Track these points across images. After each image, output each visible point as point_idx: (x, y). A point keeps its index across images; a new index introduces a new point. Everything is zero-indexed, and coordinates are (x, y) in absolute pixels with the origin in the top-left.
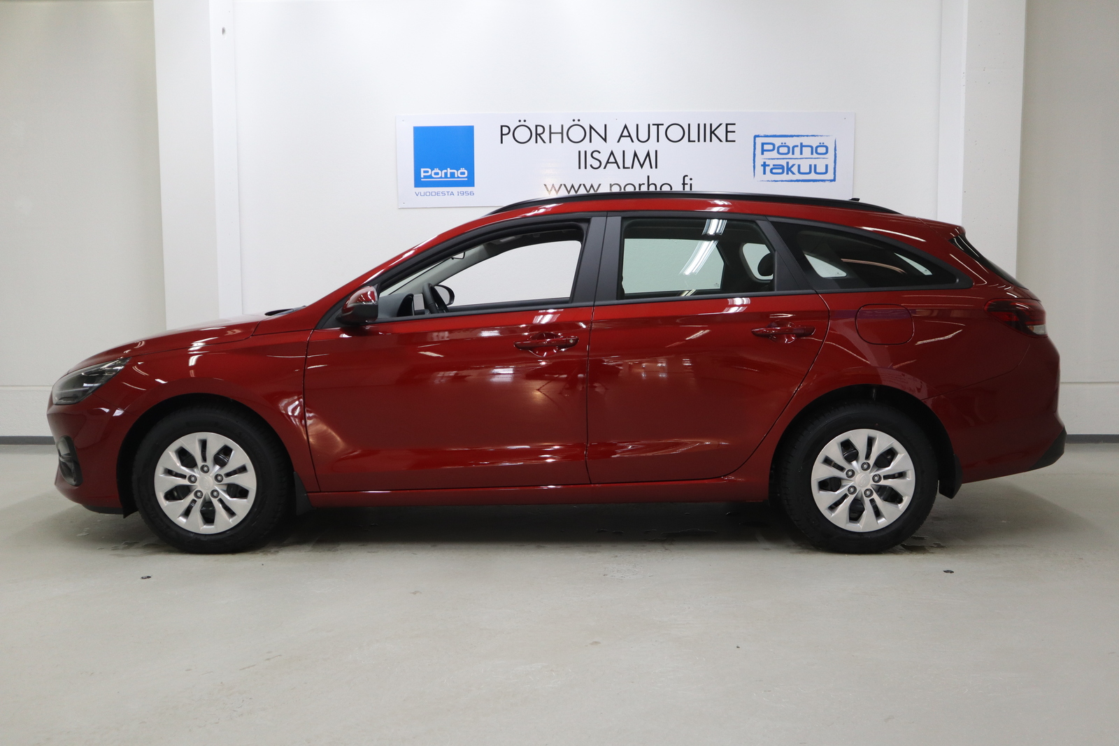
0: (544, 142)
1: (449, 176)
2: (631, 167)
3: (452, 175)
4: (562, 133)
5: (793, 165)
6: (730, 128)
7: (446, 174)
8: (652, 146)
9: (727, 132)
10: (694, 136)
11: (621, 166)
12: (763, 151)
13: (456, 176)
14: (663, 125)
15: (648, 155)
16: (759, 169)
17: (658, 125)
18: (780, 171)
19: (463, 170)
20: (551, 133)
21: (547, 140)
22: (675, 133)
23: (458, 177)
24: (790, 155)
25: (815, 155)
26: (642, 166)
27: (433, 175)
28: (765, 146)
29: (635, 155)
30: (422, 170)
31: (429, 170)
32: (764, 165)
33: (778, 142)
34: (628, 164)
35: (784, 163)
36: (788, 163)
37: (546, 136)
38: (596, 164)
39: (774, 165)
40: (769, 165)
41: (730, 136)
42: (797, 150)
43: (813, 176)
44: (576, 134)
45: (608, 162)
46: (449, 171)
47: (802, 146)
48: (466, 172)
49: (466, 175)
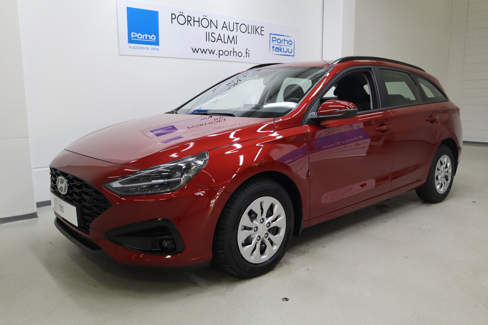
0: (191, 25)
1: (146, 38)
2: (227, 42)
3: (148, 37)
4: (199, 22)
5: (282, 48)
6: (262, 29)
7: (145, 37)
8: (234, 33)
9: (261, 30)
10: (250, 31)
11: (223, 42)
12: (273, 41)
13: (150, 39)
14: (239, 24)
15: (233, 37)
16: (272, 48)
17: (237, 23)
18: (278, 50)
19: (153, 36)
20: (194, 21)
21: (192, 24)
22: (243, 28)
23: (151, 40)
24: (281, 44)
25: (288, 45)
26: (231, 42)
27: (138, 37)
28: (273, 38)
29: (229, 37)
30: (132, 33)
31: (136, 34)
32: (273, 47)
33: (277, 37)
34: (226, 41)
35: (279, 46)
36: (280, 47)
37: (192, 22)
38: (213, 40)
39: (276, 48)
40: (274, 47)
41: (263, 33)
42: (283, 41)
43: (287, 54)
44: (205, 23)
45: (218, 39)
46: (146, 35)
47: (285, 40)
48: (155, 37)
49: (155, 39)
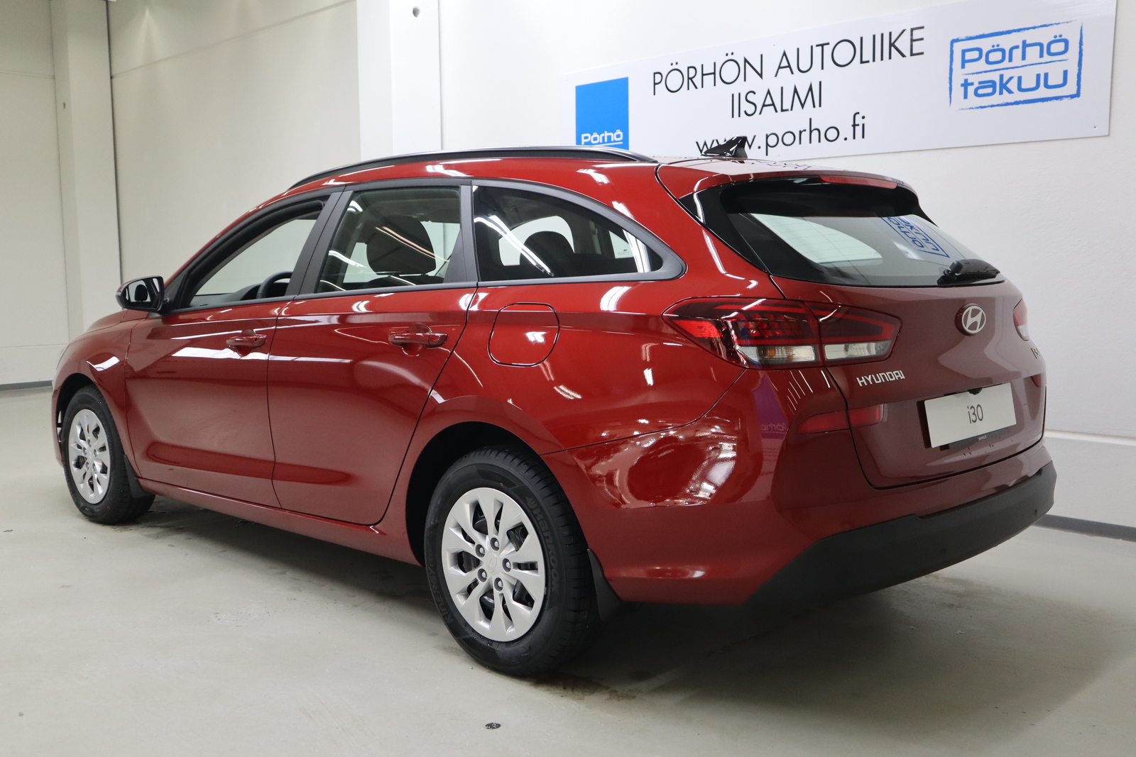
0: (696, 88)
1: (606, 140)
2: (790, 109)
3: (609, 137)
4: (714, 73)
5: (1011, 78)
6: (917, 35)
7: (603, 138)
8: (814, 77)
9: (912, 40)
10: (867, 55)
11: (779, 108)
12: (964, 62)
13: (612, 140)
14: (828, 44)
15: (811, 89)
16: (957, 91)
17: (822, 45)
18: (990, 90)
19: (619, 132)
20: (703, 75)
21: (699, 85)
22: (844, 53)
23: (615, 141)
24: (1006, 64)
25: (1047, 58)
26: (803, 106)
27: (593, 142)
28: (967, 54)
29: (796, 91)
30: (583, 135)
31: (588, 135)
32: (966, 84)
33: (986, 45)
34: (787, 105)
35: (995, 77)
36: (1001, 77)
37: (697, 80)
38: (750, 109)
39: (980, 83)
40: (972, 84)
41: (917, 47)
42: (1017, 54)
43: (1042, 92)
44: (730, 72)
45: (764, 105)
46: (606, 134)
47: (1025, 45)
48: (621, 133)
49: (621, 138)
